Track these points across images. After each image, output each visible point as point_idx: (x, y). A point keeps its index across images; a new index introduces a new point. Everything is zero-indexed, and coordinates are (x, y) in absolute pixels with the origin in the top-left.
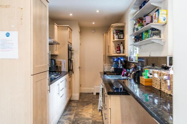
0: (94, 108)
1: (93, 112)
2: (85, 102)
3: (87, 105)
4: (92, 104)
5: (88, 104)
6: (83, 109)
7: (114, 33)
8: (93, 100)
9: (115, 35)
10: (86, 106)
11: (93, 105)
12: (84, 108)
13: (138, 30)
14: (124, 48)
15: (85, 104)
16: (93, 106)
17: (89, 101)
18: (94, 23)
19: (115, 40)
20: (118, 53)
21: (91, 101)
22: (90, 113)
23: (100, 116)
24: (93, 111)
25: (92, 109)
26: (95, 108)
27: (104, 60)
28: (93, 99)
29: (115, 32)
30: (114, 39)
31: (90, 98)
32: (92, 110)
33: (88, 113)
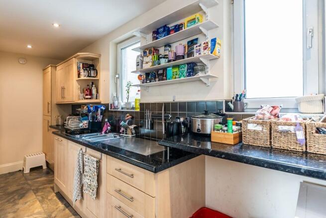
0: (40, 198)
1: (43, 208)
2: (13, 193)
3: (21, 198)
4: (32, 191)
5: (22, 196)
6: (18, 209)
7: (79, 68)
8: (30, 185)
9: (82, 71)
10: (21, 201)
11: (35, 193)
12: (17, 207)
13: (160, 64)
14: (97, 92)
15: (16, 197)
16: (36, 196)
17: (22, 188)
18: (29, 47)
19: (82, 77)
20: (87, 99)
21: (26, 186)
22: (39, 213)
23: (64, 210)
24: (44, 206)
25: (38, 202)
26: (42, 197)
27: (50, 110)
28: (29, 182)
29: (81, 66)
30: (79, 77)
31: (22, 182)
32: (40, 205)
33: (34, 214)
